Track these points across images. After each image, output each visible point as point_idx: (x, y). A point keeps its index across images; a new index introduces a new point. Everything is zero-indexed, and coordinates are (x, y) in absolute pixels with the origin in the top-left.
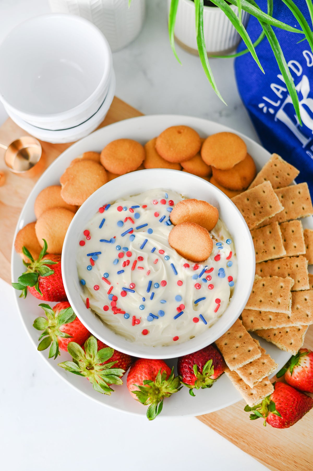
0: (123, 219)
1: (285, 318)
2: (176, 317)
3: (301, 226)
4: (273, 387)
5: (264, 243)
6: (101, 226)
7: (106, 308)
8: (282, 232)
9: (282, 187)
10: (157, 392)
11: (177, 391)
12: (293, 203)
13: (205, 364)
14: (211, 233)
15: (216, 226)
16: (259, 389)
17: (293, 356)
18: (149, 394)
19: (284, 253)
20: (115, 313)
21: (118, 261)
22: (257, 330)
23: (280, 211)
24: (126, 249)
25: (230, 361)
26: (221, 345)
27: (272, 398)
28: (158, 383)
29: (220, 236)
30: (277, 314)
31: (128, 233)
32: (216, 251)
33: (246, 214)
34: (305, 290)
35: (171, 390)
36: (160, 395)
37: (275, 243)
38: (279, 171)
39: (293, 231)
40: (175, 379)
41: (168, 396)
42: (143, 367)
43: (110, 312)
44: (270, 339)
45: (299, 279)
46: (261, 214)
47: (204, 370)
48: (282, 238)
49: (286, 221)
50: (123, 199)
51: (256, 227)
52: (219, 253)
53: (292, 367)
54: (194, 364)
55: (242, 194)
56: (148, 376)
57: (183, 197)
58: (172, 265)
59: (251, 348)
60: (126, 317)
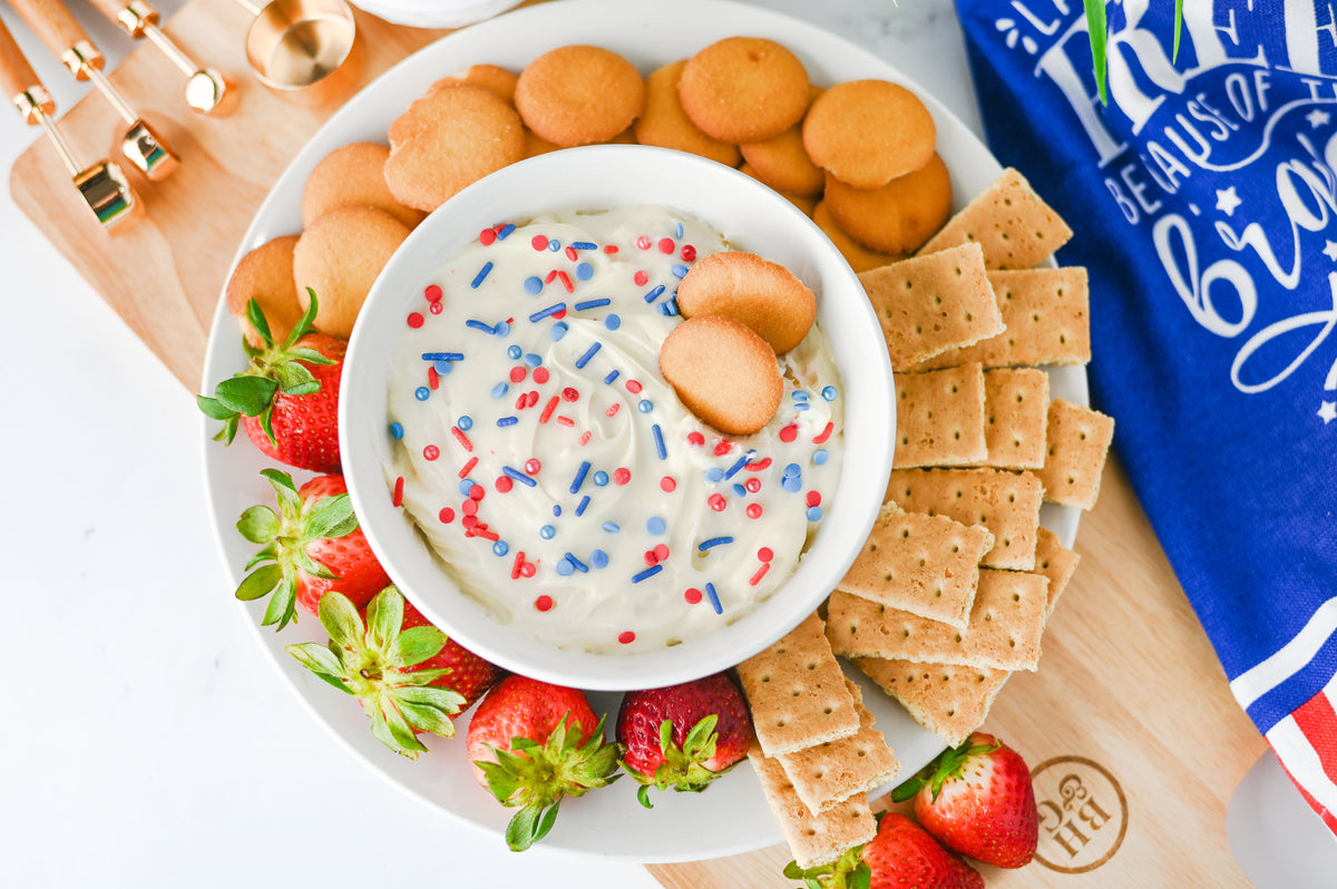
0: (544, 274)
1: (948, 637)
2: (639, 578)
3: (1046, 387)
4: (874, 823)
5: (930, 415)
6: (477, 282)
7: (447, 516)
8: (987, 393)
9: (1014, 268)
10: (546, 777)
11: (604, 785)
12: (1036, 318)
13: (695, 723)
14: (784, 360)
15: (804, 341)
16: (835, 822)
17: (949, 748)
18: (521, 778)
19: (980, 455)
20: (470, 535)
21: (506, 388)
22: (863, 657)
23: (992, 335)
24: (537, 359)
25: (769, 730)
26: (752, 681)
27: (865, 854)
28: (552, 751)
29: (810, 372)
30: (927, 624)
31: (550, 317)
32: (787, 412)
33: (895, 325)
34: (1020, 571)
35: (586, 778)
36: (555, 787)
37: (963, 423)
38: (1015, 221)
39: (1020, 399)
40: (603, 751)
41: (575, 794)
42: (519, 701)
43: (457, 527)
44: (896, 688)
45: (1010, 538)
46: (936, 333)
47: (688, 741)
48: (986, 412)
49: (1006, 364)
50: (557, 217)
51: (918, 368)
52: (796, 422)
53: (940, 777)
54: (665, 718)
55: (895, 265)
56: (528, 726)
57: (726, 243)
58: (657, 429)
59: (834, 705)
60: (498, 550)
